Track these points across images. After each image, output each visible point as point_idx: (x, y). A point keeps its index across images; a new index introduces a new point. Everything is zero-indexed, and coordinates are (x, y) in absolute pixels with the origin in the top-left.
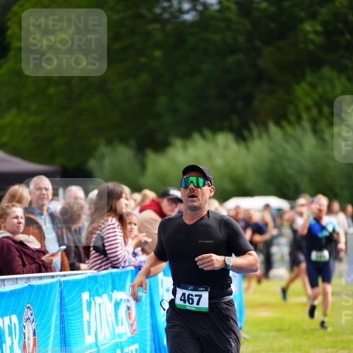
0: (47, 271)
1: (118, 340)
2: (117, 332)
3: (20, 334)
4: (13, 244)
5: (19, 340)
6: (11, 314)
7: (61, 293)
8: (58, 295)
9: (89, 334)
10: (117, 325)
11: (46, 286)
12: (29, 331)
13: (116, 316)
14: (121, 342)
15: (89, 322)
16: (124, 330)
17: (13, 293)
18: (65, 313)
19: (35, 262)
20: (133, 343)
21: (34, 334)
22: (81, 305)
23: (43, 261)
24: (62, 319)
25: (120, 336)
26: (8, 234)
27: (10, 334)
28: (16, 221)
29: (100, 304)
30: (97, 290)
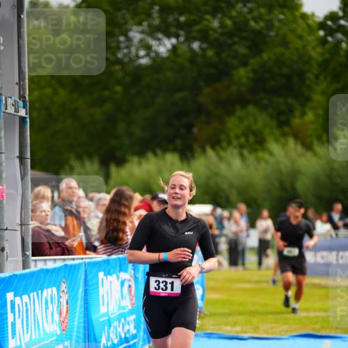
0: (69, 254)
1: (122, 311)
2: (122, 305)
3: (58, 303)
4: (42, 231)
5: (57, 308)
6: (53, 286)
7: (86, 271)
8: (83, 273)
9: (103, 305)
10: (122, 298)
11: (76, 265)
12: (64, 301)
13: (122, 292)
14: (124, 313)
15: (103, 296)
16: (127, 303)
17: (54, 270)
18: (88, 288)
19: (60, 246)
20: (132, 314)
21: (67, 304)
22: (98, 282)
23: (66, 245)
24: (86, 292)
25: (124, 308)
26: (39, 225)
27: (52, 303)
28: (44, 214)
29: (111, 282)
30: (109, 270)
